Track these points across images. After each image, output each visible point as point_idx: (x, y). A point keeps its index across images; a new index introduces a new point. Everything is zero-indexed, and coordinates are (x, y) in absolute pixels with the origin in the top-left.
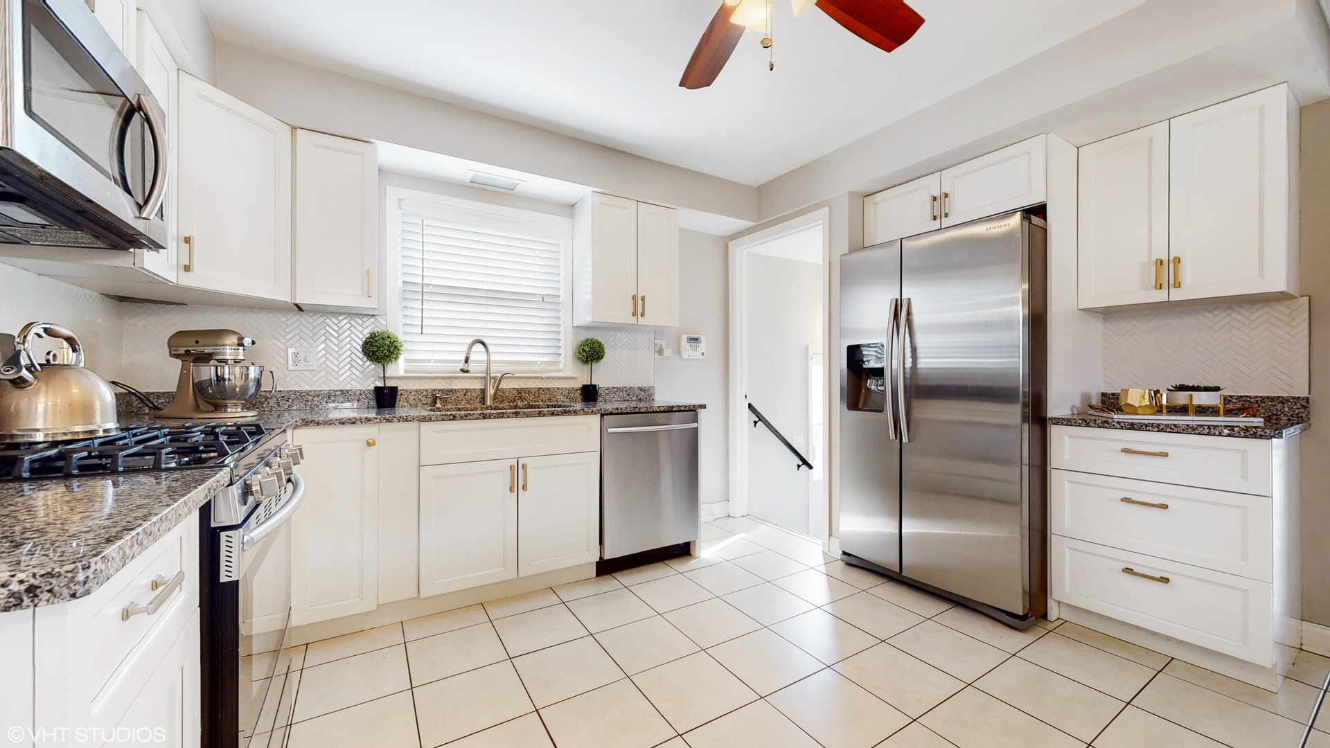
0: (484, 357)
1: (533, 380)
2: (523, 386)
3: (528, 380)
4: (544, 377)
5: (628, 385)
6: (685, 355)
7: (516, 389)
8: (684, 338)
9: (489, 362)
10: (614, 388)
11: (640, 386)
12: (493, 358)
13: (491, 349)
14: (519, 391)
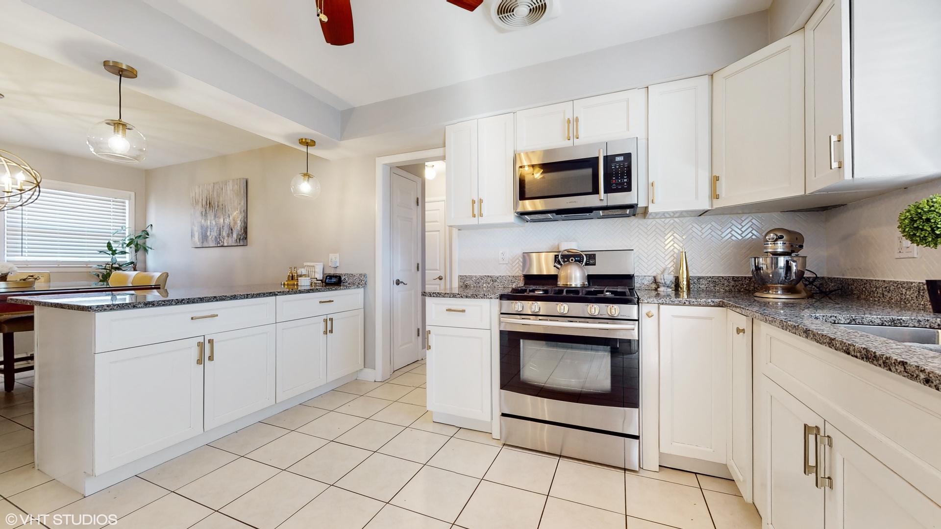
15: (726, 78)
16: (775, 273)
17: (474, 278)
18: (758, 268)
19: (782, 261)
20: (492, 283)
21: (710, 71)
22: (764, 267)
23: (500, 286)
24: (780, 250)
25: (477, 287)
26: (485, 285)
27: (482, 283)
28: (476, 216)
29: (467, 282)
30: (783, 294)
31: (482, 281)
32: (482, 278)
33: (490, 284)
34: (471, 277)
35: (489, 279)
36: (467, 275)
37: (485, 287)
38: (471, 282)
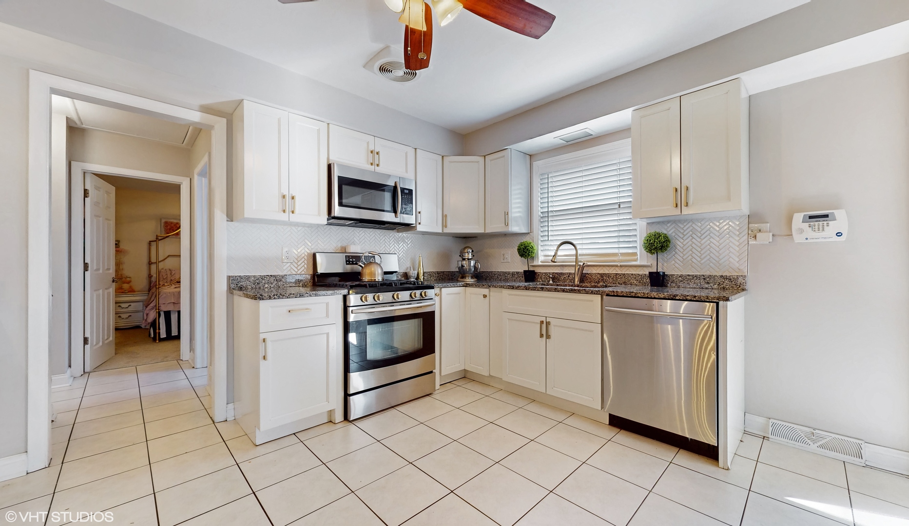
0: (574, 252)
1: (614, 268)
2: (607, 272)
3: (610, 267)
4: (619, 265)
5: (707, 273)
6: (798, 238)
7: (600, 274)
8: (798, 218)
9: (576, 255)
10: (689, 275)
11: (724, 274)
12: (579, 252)
13: (578, 247)
14: (602, 275)
15: (451, 162)
16: (470, 269)
17: (253, 279)
18: (463, 266)
19: (472, 263)
20: (275, 282)
21: (443, 154)
22: (465, 266)
23: (285, 286)
24: (470, 257)
25: (256, 288)
26: (266, 286)
27: (262, 283)
28: (287, 211)
29: (241, 284)
30: (471, 279)
31: (263, 281)
32: (263, 277)
33: (274, 284)
34: (248, 278)
35: (272, 279)
36: (242, 274)
37: (266, 288)
38: (248, 282)
